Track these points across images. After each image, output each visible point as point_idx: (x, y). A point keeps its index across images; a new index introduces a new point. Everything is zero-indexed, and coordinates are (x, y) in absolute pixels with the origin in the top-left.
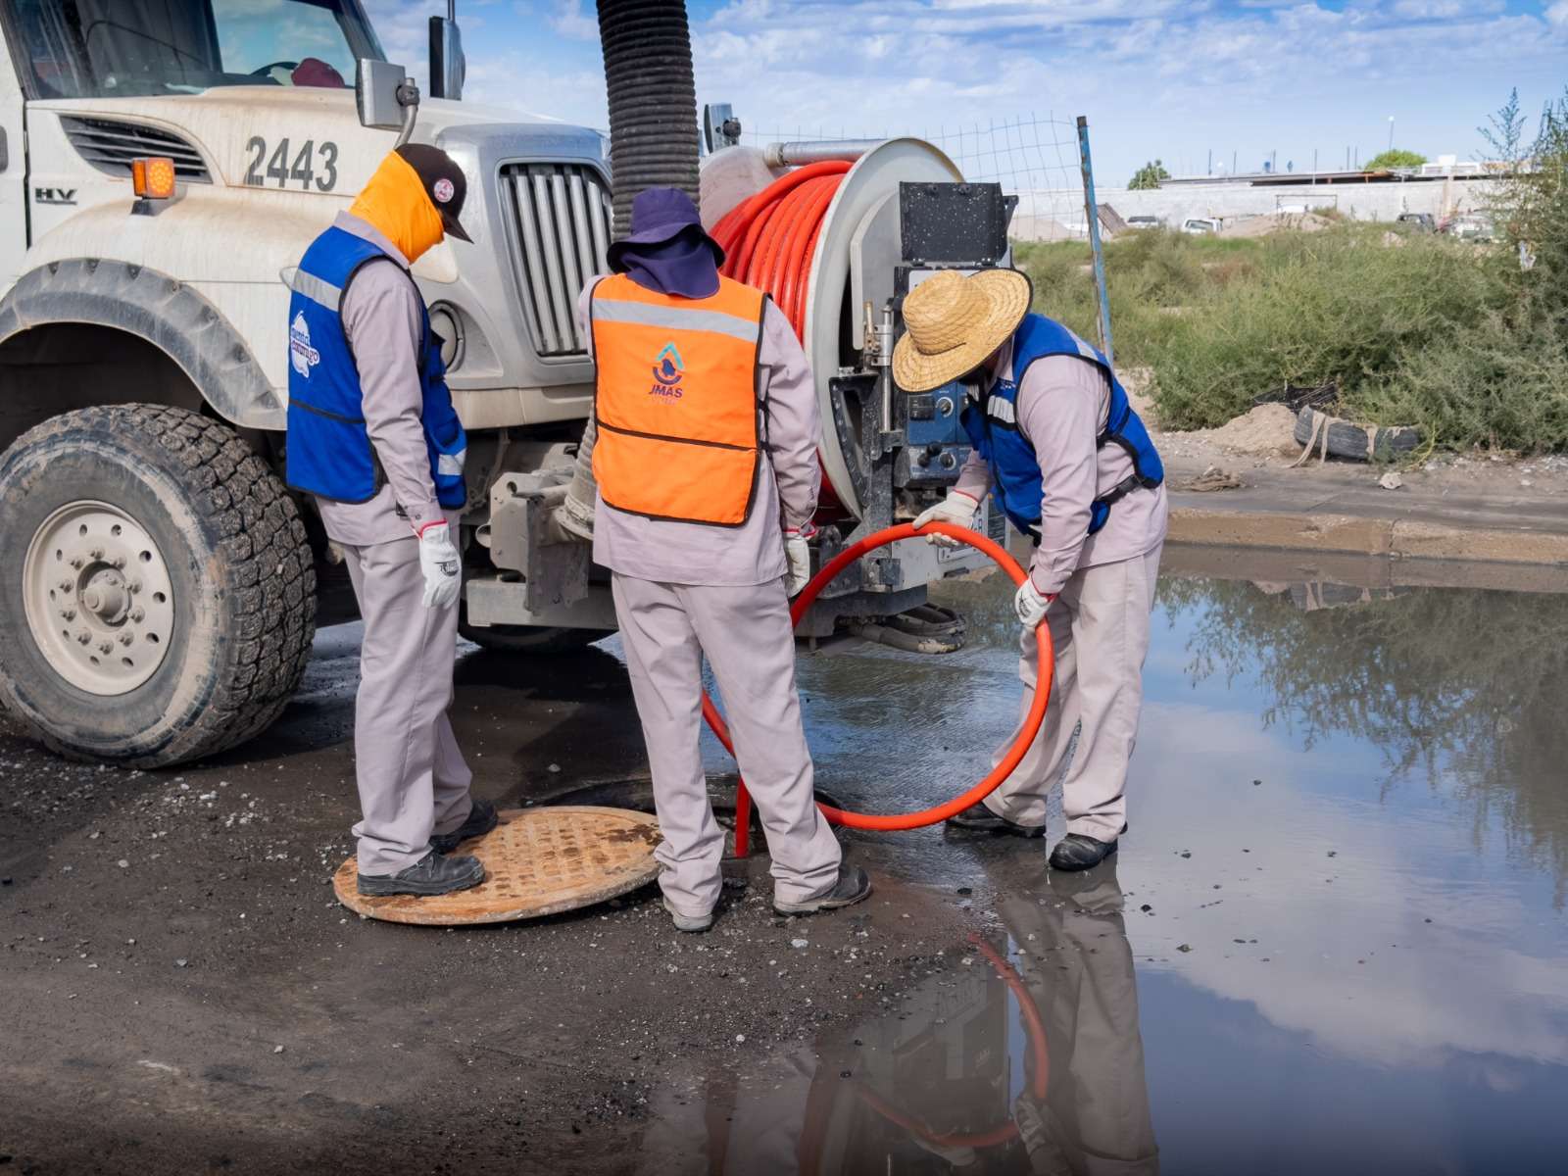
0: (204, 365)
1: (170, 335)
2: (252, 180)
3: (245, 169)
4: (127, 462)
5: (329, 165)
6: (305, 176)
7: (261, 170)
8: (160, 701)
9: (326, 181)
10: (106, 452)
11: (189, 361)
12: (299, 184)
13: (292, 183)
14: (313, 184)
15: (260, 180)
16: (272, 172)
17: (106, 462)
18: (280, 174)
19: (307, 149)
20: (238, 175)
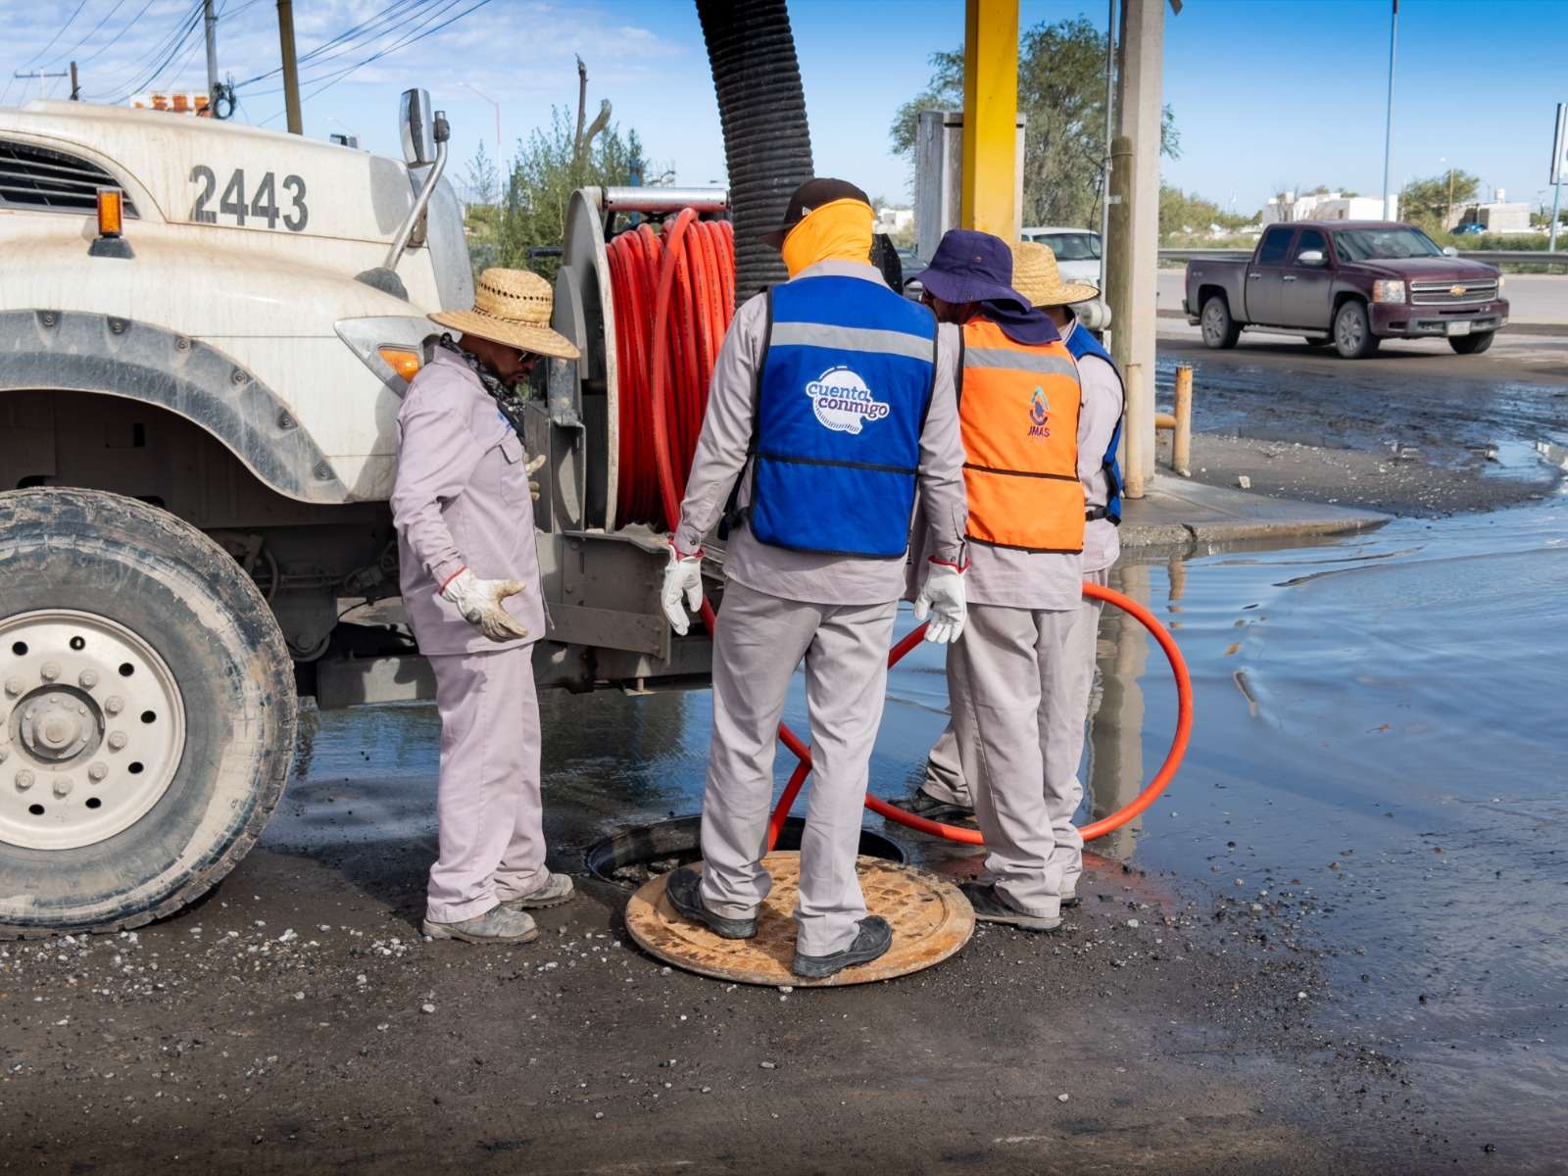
0: (252, 435)
1: (199, 401)
2: (200, 215)
3: (191, 203)
4: (125, 557)
5: (298, 201)
6: (270, 213)
7: (213, 205)
8: (172, 841)
9: (296, 219)
10: (87, 548)
11: (231, 430)
12: (262, 222)
13: (251, 221)
14: (280, 223)
15: (212, 217)
16: (226, 207)
17: (90, 560)
18: (239, 210)
19: (268, 181)
20: (182, 210)
